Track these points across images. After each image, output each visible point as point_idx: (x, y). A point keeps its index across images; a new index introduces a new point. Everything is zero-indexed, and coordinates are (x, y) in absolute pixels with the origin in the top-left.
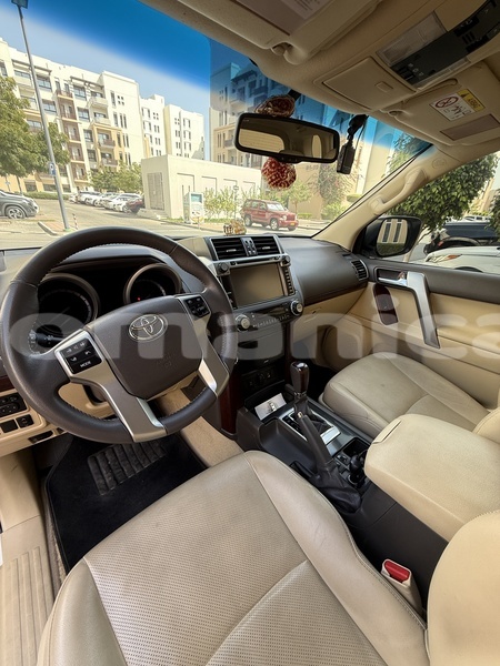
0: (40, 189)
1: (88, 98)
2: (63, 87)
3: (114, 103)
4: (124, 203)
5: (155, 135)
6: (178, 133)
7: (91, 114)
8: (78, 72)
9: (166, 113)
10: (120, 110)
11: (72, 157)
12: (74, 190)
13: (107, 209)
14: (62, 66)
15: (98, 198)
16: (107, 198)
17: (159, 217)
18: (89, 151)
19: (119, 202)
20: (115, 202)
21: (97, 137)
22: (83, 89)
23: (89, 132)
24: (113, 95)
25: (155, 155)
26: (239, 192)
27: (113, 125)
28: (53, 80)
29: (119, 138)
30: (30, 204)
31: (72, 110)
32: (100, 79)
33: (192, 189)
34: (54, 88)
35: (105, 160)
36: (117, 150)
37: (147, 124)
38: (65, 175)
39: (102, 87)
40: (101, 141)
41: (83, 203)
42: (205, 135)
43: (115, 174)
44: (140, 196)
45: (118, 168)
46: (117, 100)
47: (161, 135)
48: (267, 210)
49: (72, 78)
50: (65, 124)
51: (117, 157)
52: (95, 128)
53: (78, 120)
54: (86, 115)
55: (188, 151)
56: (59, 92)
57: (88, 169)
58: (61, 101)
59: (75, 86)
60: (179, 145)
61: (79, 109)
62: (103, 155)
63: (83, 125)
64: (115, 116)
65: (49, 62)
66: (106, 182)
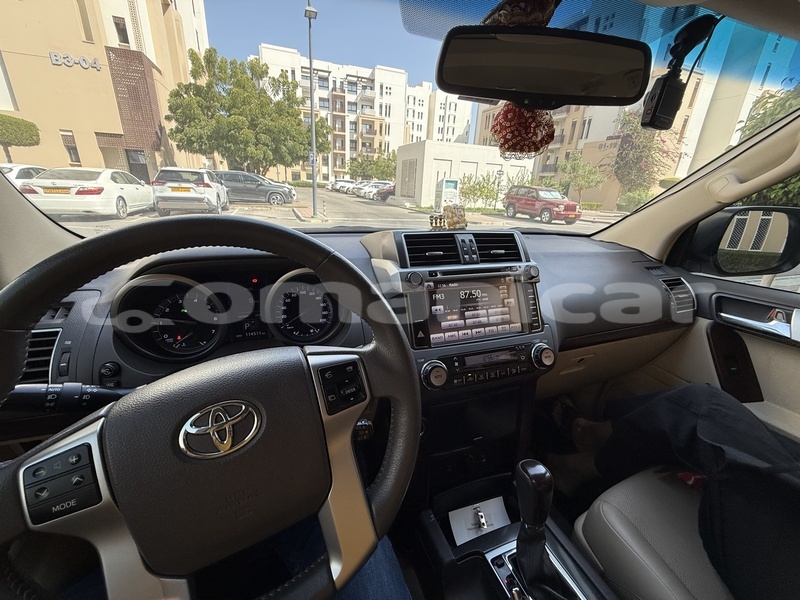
0: (304, 178)
1: (359, 92)
2: (338, 85)
3: (381, 94)
4: (375, 191)
5: (417, 121)
6: (442, 118)
7: (359, 106)
8: (353, 70)
9: (432, 99)
10: (386, 100)
11: (335, 147)
12: (332, 179)
13: (358, 196)
14: (340, 66)
15: (351, 186)
16: (359, 186)
17: (408, 205)
18: (352, 141)
19: (371, 189)
20: (367, 189)
21: (360, 126)
22: (355, 84)
23: (355, 123)
24: (382, 87)
25: (415, 141)
26: (504, 178)
27: (377, 115)
28: (331, 80)
29: (381, 127)
30: (290, 192)
31: (343, 105)
32: (373, 74)
33: (447, 175)
34: (331, 86)
35: (364, 149)
36: (377, 139)
37: (411, 112)
38: (327, 164)
39: (373, 81)
40: (364, 131)
41: (338, 191)
42: (472, 118)
43: (371, 162)
44: (392, 184)
45: (376, 156)
46: (384, 90)
47: (424, 122)
48: (537, 199)
49: (348, 75)
50: (335, 118)
51: (376, 146)
52: (360, 119)
53: (346, 113)
54: (354, 108)
55: (450, 135)
56: (334, 89)
57: (348, 158)
58: (335, 97)
59: (350, 83)
60: (441, 130)
61: (349, 103)
62: (364, 145)
63: (350, 117)
64: (381, 106)
65: (330, 64)
66: (362, 171)
